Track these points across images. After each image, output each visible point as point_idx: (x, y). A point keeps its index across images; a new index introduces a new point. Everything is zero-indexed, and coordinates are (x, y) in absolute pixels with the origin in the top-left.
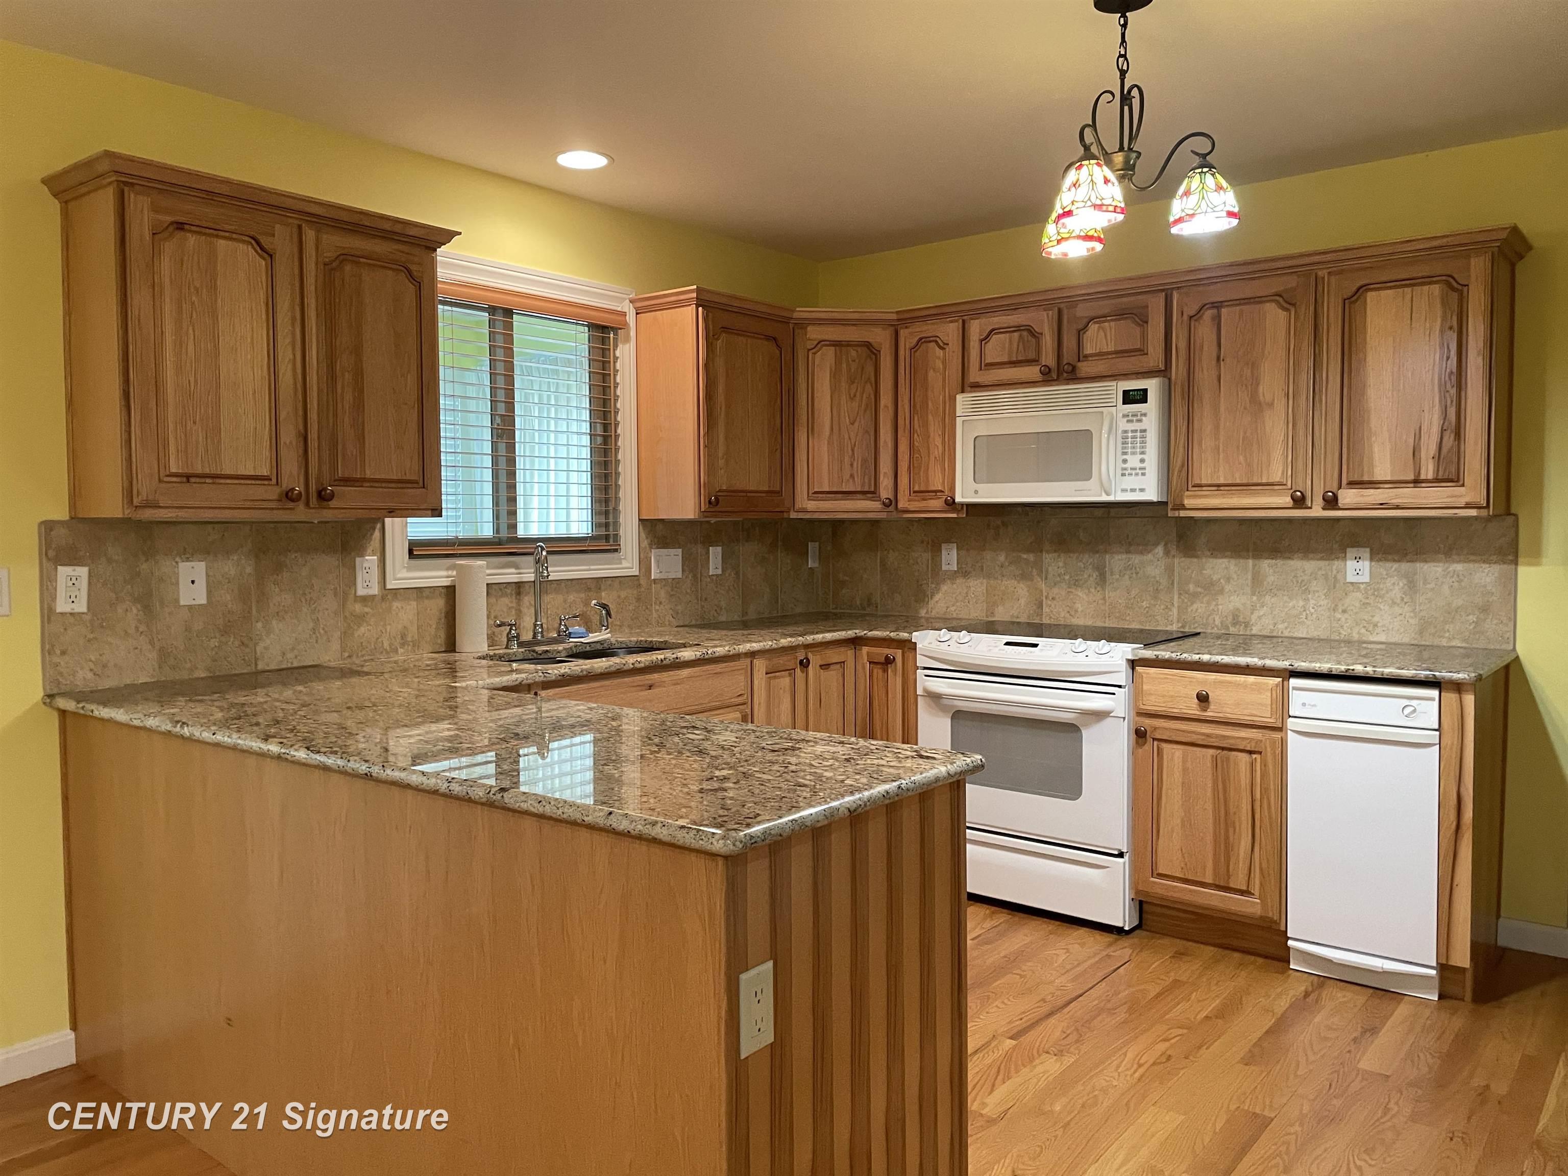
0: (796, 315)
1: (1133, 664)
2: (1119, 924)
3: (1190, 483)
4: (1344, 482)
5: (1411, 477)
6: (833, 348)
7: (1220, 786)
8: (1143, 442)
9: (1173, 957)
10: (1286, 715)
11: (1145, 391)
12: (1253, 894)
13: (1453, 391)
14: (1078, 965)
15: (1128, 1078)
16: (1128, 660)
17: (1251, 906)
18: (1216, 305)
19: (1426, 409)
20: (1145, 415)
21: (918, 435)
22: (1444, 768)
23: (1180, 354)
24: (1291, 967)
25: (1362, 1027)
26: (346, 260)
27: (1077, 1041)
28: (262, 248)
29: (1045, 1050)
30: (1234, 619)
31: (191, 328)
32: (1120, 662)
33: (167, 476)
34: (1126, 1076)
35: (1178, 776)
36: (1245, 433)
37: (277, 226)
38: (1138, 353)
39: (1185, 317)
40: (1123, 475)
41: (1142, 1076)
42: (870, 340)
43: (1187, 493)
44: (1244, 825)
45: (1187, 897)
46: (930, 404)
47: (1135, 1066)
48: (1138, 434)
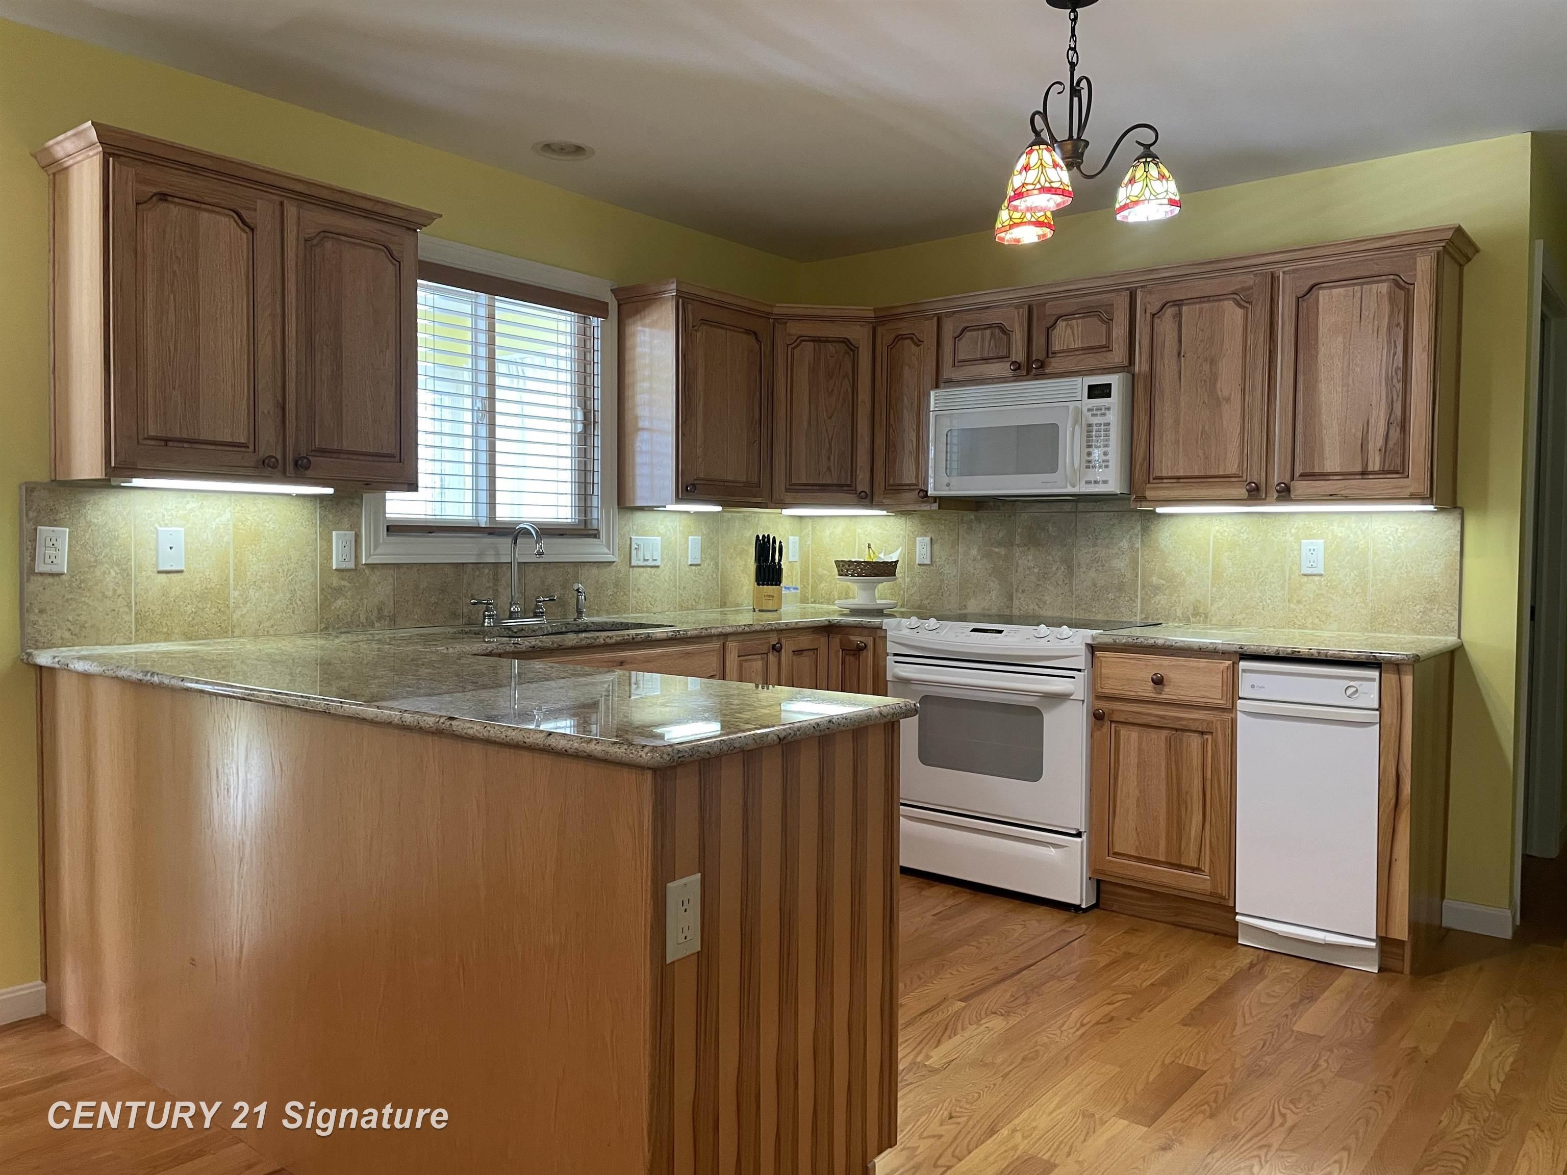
0: (775, 311)
1: (1092, 649)
2: (1077, 902)
3: (1151, 476)
4: (1297, 474)
5: (1359, 468)
6: (812, 344)
7: (1174, 767)
8: (1106, 435)
9: (1125, 932)
10: (1236, 697)
11: (1109, 386)
12: (1204, 871)
13: (1399, 386)
14: (1034, 938)
15: (1070, 1036)
16: (1087, 645)
17: (1200, 883)
18: (1178, 303)
19: (1374, 403)
20: (1109, 409)
21: (894, 431)
22: (1384, 748)
23: (1143, 350)
24: (1239, 942)
25: (1301, 995)
26: (327, 237)
27: (1023, 1004)
28: (244, 222)
29: (993, 1010)
30: (1194, 611)
31: (172, 296)
32: (1080, 646)
33: (145, 439)
34: (1069, 1033)
35: (1133, 760)
36: (1203, 427)
37: (259, 201)
38: (1104, 349)
39: (1148, 316)
40: (1088, 467)
41: (1083, 1034)
42: (848, 337)
43: (1149, 485)
44: (1195, 808)
45: (1141, 875)
46: (905, 399)
47: (1078, 1025)
48: (1102, 427)
